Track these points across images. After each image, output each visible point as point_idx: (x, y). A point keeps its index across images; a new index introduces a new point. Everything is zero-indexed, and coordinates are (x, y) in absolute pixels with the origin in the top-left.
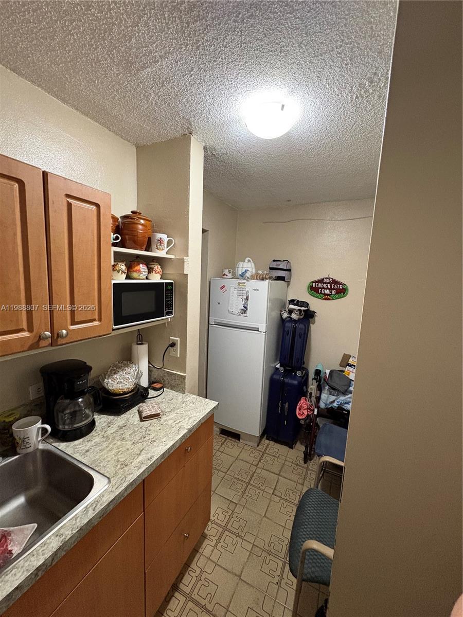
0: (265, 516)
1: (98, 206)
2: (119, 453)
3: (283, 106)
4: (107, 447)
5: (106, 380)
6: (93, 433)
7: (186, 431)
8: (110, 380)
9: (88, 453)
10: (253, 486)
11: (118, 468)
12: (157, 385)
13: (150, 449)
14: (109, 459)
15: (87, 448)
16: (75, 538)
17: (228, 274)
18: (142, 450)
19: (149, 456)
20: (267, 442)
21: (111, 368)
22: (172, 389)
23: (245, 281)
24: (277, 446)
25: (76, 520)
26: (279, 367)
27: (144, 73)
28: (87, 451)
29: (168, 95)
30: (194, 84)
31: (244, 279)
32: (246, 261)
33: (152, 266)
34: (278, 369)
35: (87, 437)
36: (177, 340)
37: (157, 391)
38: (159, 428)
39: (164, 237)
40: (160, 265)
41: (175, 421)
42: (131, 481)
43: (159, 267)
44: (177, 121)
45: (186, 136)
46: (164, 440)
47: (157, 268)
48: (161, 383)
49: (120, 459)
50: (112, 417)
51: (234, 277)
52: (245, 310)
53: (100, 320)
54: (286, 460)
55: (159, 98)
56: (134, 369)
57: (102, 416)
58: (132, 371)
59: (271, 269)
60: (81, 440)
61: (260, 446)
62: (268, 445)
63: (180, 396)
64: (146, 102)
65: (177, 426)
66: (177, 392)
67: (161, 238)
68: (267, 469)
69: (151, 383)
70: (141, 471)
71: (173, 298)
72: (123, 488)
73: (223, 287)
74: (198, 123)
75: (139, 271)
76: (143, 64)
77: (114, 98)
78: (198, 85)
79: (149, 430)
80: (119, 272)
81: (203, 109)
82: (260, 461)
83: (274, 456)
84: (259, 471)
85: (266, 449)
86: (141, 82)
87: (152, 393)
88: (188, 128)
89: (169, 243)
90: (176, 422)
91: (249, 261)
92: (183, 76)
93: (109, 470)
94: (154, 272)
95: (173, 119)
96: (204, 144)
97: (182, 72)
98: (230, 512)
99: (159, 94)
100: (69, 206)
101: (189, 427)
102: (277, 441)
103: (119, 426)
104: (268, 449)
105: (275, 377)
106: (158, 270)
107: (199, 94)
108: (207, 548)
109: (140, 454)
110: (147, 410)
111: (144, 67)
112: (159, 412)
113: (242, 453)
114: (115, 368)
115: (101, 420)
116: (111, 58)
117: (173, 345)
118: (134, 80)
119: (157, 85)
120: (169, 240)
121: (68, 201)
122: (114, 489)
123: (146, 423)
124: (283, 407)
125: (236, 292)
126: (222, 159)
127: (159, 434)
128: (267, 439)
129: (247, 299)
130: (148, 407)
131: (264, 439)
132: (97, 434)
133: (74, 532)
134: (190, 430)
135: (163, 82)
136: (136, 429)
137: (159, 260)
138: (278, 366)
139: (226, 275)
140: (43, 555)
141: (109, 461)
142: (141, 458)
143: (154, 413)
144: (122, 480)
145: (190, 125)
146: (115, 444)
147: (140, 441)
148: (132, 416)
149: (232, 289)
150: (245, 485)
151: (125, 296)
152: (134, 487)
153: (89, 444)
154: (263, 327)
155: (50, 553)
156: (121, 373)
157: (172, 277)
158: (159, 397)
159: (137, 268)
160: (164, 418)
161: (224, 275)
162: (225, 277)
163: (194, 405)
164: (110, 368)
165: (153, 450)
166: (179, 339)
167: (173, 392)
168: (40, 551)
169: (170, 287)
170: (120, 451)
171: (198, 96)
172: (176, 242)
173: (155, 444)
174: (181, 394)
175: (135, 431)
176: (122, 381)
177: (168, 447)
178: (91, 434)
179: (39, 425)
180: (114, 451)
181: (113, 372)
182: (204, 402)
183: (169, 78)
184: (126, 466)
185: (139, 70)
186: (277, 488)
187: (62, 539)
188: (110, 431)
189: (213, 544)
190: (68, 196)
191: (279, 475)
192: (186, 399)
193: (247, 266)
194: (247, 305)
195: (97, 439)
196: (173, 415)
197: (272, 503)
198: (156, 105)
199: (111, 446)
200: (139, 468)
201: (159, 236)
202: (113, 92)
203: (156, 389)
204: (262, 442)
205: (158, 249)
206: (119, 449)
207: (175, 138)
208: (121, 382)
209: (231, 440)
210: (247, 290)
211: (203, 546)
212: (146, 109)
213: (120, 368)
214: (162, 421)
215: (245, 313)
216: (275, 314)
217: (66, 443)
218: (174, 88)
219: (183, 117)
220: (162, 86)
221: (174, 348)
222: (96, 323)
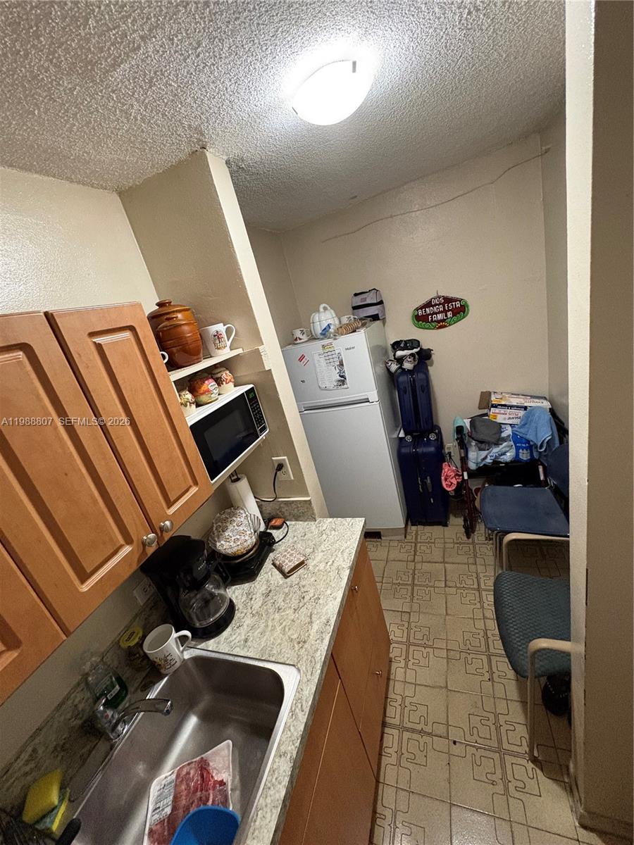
0: (447, 614)
1: (131, 328)
2: (287, 630)
3: (354, 63)
4: (267, 626)
5: (218, 544)
6: (237, 615)
7: (348, 572)
8: (222, 542)
9: (249, 643)
10: (420, 586)
11: (297, 649)
12: (274, 522)
13: (319, 611)
14: (279, 641)
15: (243, 637)
16: (301, 749)
17: (301, 337)
18: (311, 615)
19: (323, 619)
20: (414, 528)
21: (215, 526)
22: (296, 520)
23: (330, 341)
24: (428, 529)
25: (290, 730)
26: (404, 436)
27: (118, 74)
28: (246, 641)
29: (161, 98)
30: (204, 67)
31: (329, 338)
32: (321, 310)
33: (219, 375)
34: (401, 439)
35: (233, 622)
36: (284, 460)
37: (281, 528)
38: (313, 579)
39: (220, 328)
40: (227, 369)
41: (327, 563)
42: (323, 659)
43: (228, 372)
44: (179, 135)
45: (198, 153)
46: (329, 592)
47: (226, 375)
48: (281, 518)
49: (292, 637)
50: (246, 586)
51: (313, 338)
52: (342, 380)
53: (196, 483)
54: (445, 543)
55: (146, 107)
56: (244, 515)
57: (234, 587)
58: (242, 520)
59: (355, 308)
60: (229, 629)
61: (408, 536)
62: (417, 532)
63: (312, 525)
64: (125, 121)
65: (333, 568)
66: (305, 521)
67: (217, 332)
68: (428, 560)
69: (268, 521)
70: (326, 642)
71: (259, 407)
72: (319, 671)
73: (302, 358)
74: (214, 128)
75: (208, 391)
76: (114, 59)
77: (70, 130)
78: (210, 68)
79: (304, 586)
80: (186, 406)
81: (221, 105)
82: (415, 555)
83: (429, 542)
84: (418, 566)
85: (416, 538)
86: (113, 91)
87: (277, 534)
88: (199, 140)
89: (229, 331)
90: (329, 564)
91: (325, 309)
92: (185, 60)
93: (289, 656)
94: (224, 383)
95: (173, 134)
96: (225, 158)
97: (182, 54)
98: (406, 625)
99: (147, 101)
100: (99, 347)
101: (349, 564)
102: (424, 524)
103: (263, 594)
104: (419, 537)
105: (403, 450)
106: (229, 378)
107: (213, 82)
108: (398, 671)
109: (311, 622)
110: (287, 561)
111: (115, 65)
112: (302, 559)
113: (390, 552)
114: (220, 524)
115: (236, 593)
116: (55, 66)
117: (280, 466)
118: (101, 91)
119: (141, 87)
120: (227, 329)
121: (95, 343)
122: (309, 677)
123: (294, 578)
124: (424, 483)
125: (322, 360)
126: (254, 170)
127: (318, 587)
128: (412, 525)
129: (341, 364)
131: (409, 527)
132: (243, 615)
133: (297, 744)
134: (351, 568)
135: (152, 78)
136: (287, 590)
137: (225, 365)
138: (402, 435)
139: (300, 339)
140: (280, 783)
141: (280, 644)
142: (316, 627)
143: (297, 563)
144: (311, 661)
145: (202, 135)
146: (273, 619)
147: (301, 604)
148: (268, 574)
149: (316, 357)
150: (410, 588)
151: (208, 435)
152: (327, 664)
153: (243, 631)
154: (373, 395)
155: (287, 779)
156: (231, 527)
157: (247, 379)
158: (287, 538)
159: (204, 387)
160: (311, 563)
161: (296, 340)
162: (299, 341)
163: (337, 533)
164: (213, 527)
165: (324, 611)
166: (286, 457)
167: (301, 522)
168: (274, 780)
169: (251, 395)
170: (285, 626)
171: (212, 86)
172: (237, 327)
173: (321, 601)
174: (312, 523)
175: (287, 595)
176: (238, 537)
177: (339, 599)
178: (236, 618)
179: (175, 635)
180: (279, 629)
181: (220, 530)
182: (347, 524)
183: (162, 70)
184: (305, 642)
185: (107, 71)
186: (447, 578)
187: (289, 757)
188: (257, 603)
189: (402, 664)
190: (92, 335)
191: (444, 562)
192: (322, 527)
193: (325, 318)
194: (344, 372)
195: (248, 621)
196: (319, 556)
197: (449, 597)
198: (143, 120)
199: (270, 624)
200: (322, 640)
201: (214, 329)
202: (67, 122)
203: (278, 528)
204: (409, 531)
205: (218, 349)
206: (281, 624)
207: (180, 162)
208: (238, 539)
209: (371, 541)
210: (337, 352)
211: (393, 671)
212: (127, 131)
213: (225, 520)
214: (311, 568)
215: (344, 384)
216: (381, 369)
217: (213, 640)
218: (171, 85)
219: (190, 126)
220: (150, 87)
221: (283, 470)
222: (194, 490)
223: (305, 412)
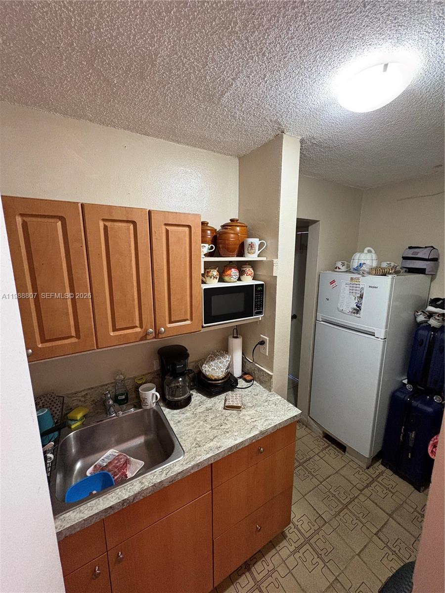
0: (359, 555)
1: (189, 227)
2: (199, 433)
3: (386, 66)
4: (193, 423)
5: (204, 365)
6: (188, 408)
7: (257, 432)
8: (207, 366)
9: (179, 424)
10: (351, 512)
11: (193, 446)
12: (248, 377)
13: (222, 438)
14: (190, 435)
15: (179, 419)
16: (148, 491)
17: (341, 267)
18: (216, 437)
19: (219, 445)
20: (382, 468)
21: (210, 355)
22: (260, 384)
23: (359, 276)
24: (396, 478)
25: (154, 477)
26: (406, 383)
27: (225, 99)
28: (179, 422)
29: (251, 107)
30: (271, 88)
31: (359, 274)
32: (366, 251)
33: (244, 269)
34: (405, 384)
35: (183, 409)
36: (266, 339)
37: (248, 382)
38: (236, 420)
39: (256, 241)
40: (252, 267)
41: (252, 419)
42: (198, 462)
43: (251, 269)
44: (266, 126)
45: (279, 136)
46: (236, 434)
47: (249, 270)
48: (252, 376)
49: (197, 438)
50: (204, 398)
51: (348, 271)
52: (357, 310)
53: (192, 320)
54: (405, 502)
55: (243, 113)
56: (227, 359)
57: (199, 394)
58: (225, 361)
59: (405, 258)
60: (178, 411)
61: (371, 469)
62: (382, 473)
63: (266, 393)
64: (234, 121)
65: (252, 424)
66: (264, 388)
67: (252, 243)
68: (376, 501)
69: (245, 372)
70: (208, 456)
71: (263, 298)
72: (190, 465)
73: (333, 282)
74: (287, 121)
75: (230, 275)
76: (221, 92)
77: (209, 127)
78: (275, 87)
79: (227, 420)
80: (211, 278)
81: (288, 106)
82: (366, 487)
83: (387, 489)
84: (362, 498)
85: (378, 476)
86: (225, 107)
87: (241, 383)
88: (279, 128)
89: (261, 246)
90: (252, 420)
91: (369, 251)
92: (259, 85)
93: (187, 445)
94: (245, 275)
95: (262, 126)
96: (300, 137)
97: (256, 83)
98: (316, 527)
99: (243, 109)
101: (263, 429)
102: (396, 472)
103: (206, 408)
104: (381, 477)
105: (399, 394)
106: (249, 273)
107: (279, 94)
108: (285, 549)
109: (212, 440)
110: (231, 400)
111: (222, 95)
112: (239, 405)
113: (345, 468)
114: (213, 356)
115: (197, 397)
116: (197, 99)
117: (262, 343)
118: (219, 108)
119: (238, 103)
120: (261, 243)
121: (166, 230)
122: (184, 463)
123: (228, 412)
124: (406, 436)
125: (348, 288)
126: (325, 145)
127: (234, 426)
128: (382, 464)
129: (361, 297)
130: (232, 397)
131: (378, 463)
132: (190, 409)
133: (150, 485)
134: (262, 433)
135: (243, 98)
136: (218, 415)
137: (252, 264)
138: (405, 381)
139: (339, 268)
140: (129, 492)
141: (189, 437)
142: (211, 444)
143: (235, 405)
144: (192, 458)
145: (280, 125)
146: (198, 423)
147: (217, 428)
148: (218, 401)
149: (343, 286)
150: (341, 506)
151: (214, 299)
152: (200, 468)
153: (183, 416)
154: (381, 333)
155: (133, 494)
156: (216, 361)
157: (263, 278)
158: (246, 390)
159: (229, 272)
160: (244, 412)
161: (336, 268)
162: (337, 270)
163: (275, 407)
164: (208, 355)
165: (223, 440)
166: (268, 338)
167: (261, 387)
168: (129, 488)
169: (259, 288)
170: (200, 431)
171: (279, 97)
172: (269, 244)
173: (227, 435)
174: (268, 392)
175: (216, 417)
176: (216, 368)
177: (237, 442)
178: (186, 408)
179: (154, 391)
180: (196, 429)
181: (211, 359)
182: (287, 407)
183: (247, 93)
184: (199, 446)
185: (220, 98)
186: (384, 530)
187: (142, 486)
188: (200, 410)
189: (292, 548)
190: (166, 225)
191: (390, 516)
192: (271, 397)
193: (367, 258)
194: (361, 304)
195: (188, 414)
196: (252, 412)
197: (371, 544)
198: (243, 120)
199: (195, 423)
200: (208, 453)
201: (250, 240)
202: (207, 123)
203: (247, 381)
204: (376, 465)
205: (249, 253)
206: (199, 428)
207: (269, 141)
208: (214, 369)
209: (335, 449)
210: (361, 286)
211: (281, 545)
212: (236, 126)
213: (216, 356)
214: (241, 414)
215: (357, 313)
216: (407, 316)
217: (169, 410)
218: (254, 100)
219: (271, 120)
220: (243, 102)
221: (264, 346)
222: (188, 322)
223: (322, 322)
